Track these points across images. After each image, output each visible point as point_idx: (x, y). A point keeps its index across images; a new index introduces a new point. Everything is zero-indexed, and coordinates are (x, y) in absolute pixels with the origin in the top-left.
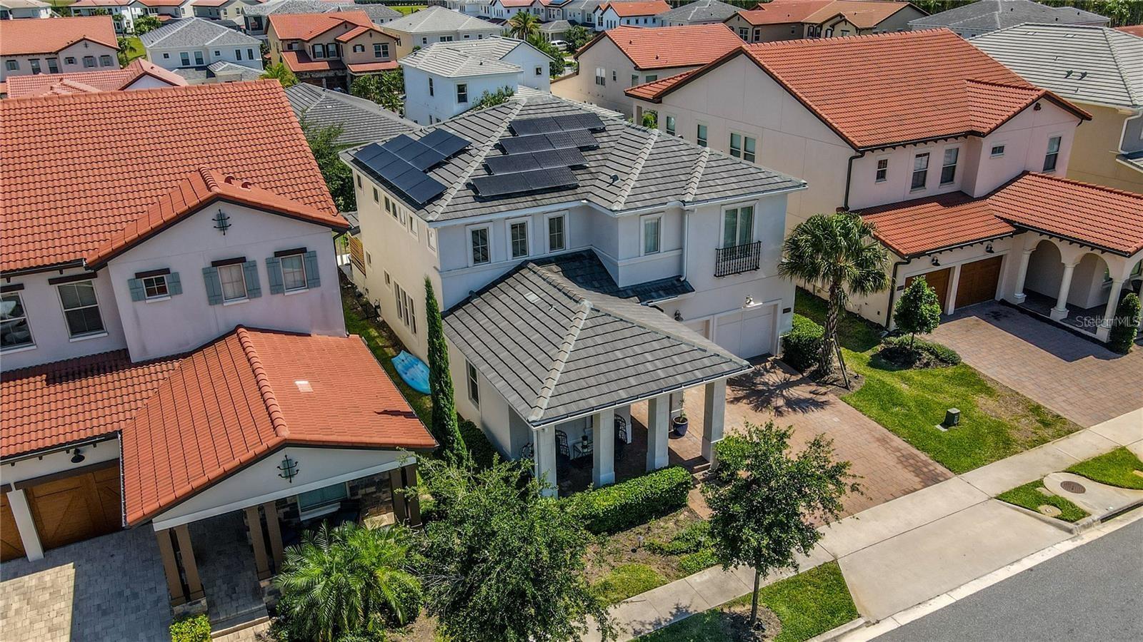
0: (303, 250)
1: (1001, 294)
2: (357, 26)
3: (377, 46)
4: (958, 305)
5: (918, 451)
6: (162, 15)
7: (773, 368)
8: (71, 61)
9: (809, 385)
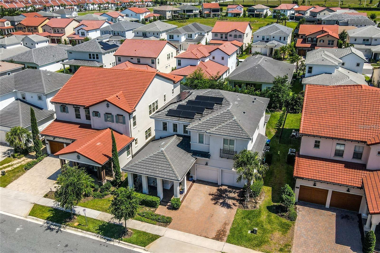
0: (122, 116)
2: (326, 32)
3: (329, 41)
4: (331, 205)
5: (229, 232)
6: (300, 14)
7: (237, 193)
8: (231, 36)
9: (237, 201)
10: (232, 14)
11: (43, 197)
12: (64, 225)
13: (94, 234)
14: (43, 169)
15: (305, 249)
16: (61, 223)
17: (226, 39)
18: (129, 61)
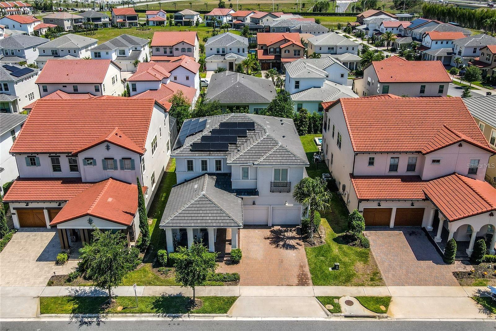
0: (130, 159)
1: (423, 225)
2: (290, 41)
3: (295, 51)
4: (396, 224)
5: (310, 274)
6: (238, 20)
7: (294, 230)
8: (177, 49)
9: (300, 240)
10: (154, 22)
11: (47, 286)
12: (103, 313)
13: (153, 314)
14: (20, 250)
15: (394, 273)
16: (98, 312)
17: (171, 54)
18: (60, 90)
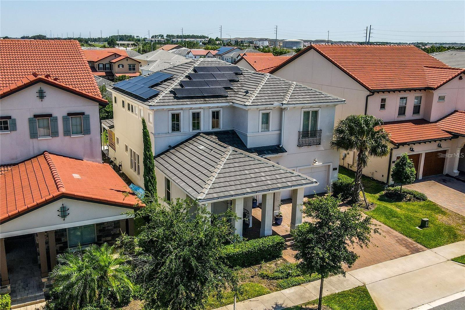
0: (83, 114)
1: (446, 171)
2: (121, 56)
3: (130, 65)
4: (424, 175)
5: (407, 238)
9: (347, 206)
